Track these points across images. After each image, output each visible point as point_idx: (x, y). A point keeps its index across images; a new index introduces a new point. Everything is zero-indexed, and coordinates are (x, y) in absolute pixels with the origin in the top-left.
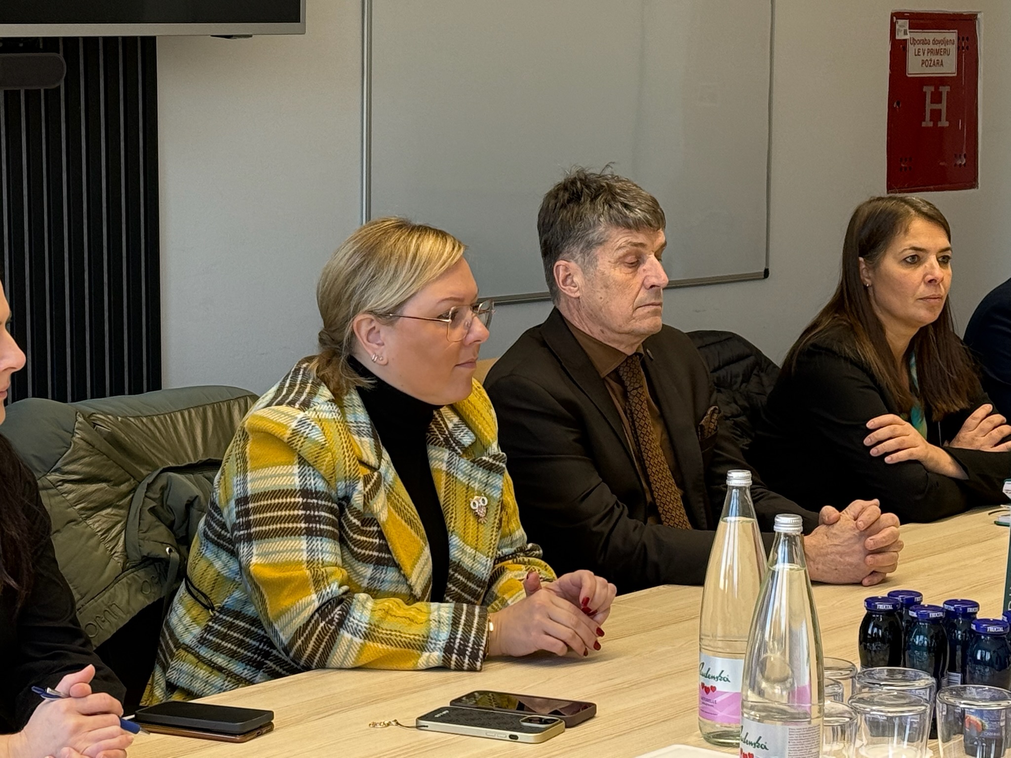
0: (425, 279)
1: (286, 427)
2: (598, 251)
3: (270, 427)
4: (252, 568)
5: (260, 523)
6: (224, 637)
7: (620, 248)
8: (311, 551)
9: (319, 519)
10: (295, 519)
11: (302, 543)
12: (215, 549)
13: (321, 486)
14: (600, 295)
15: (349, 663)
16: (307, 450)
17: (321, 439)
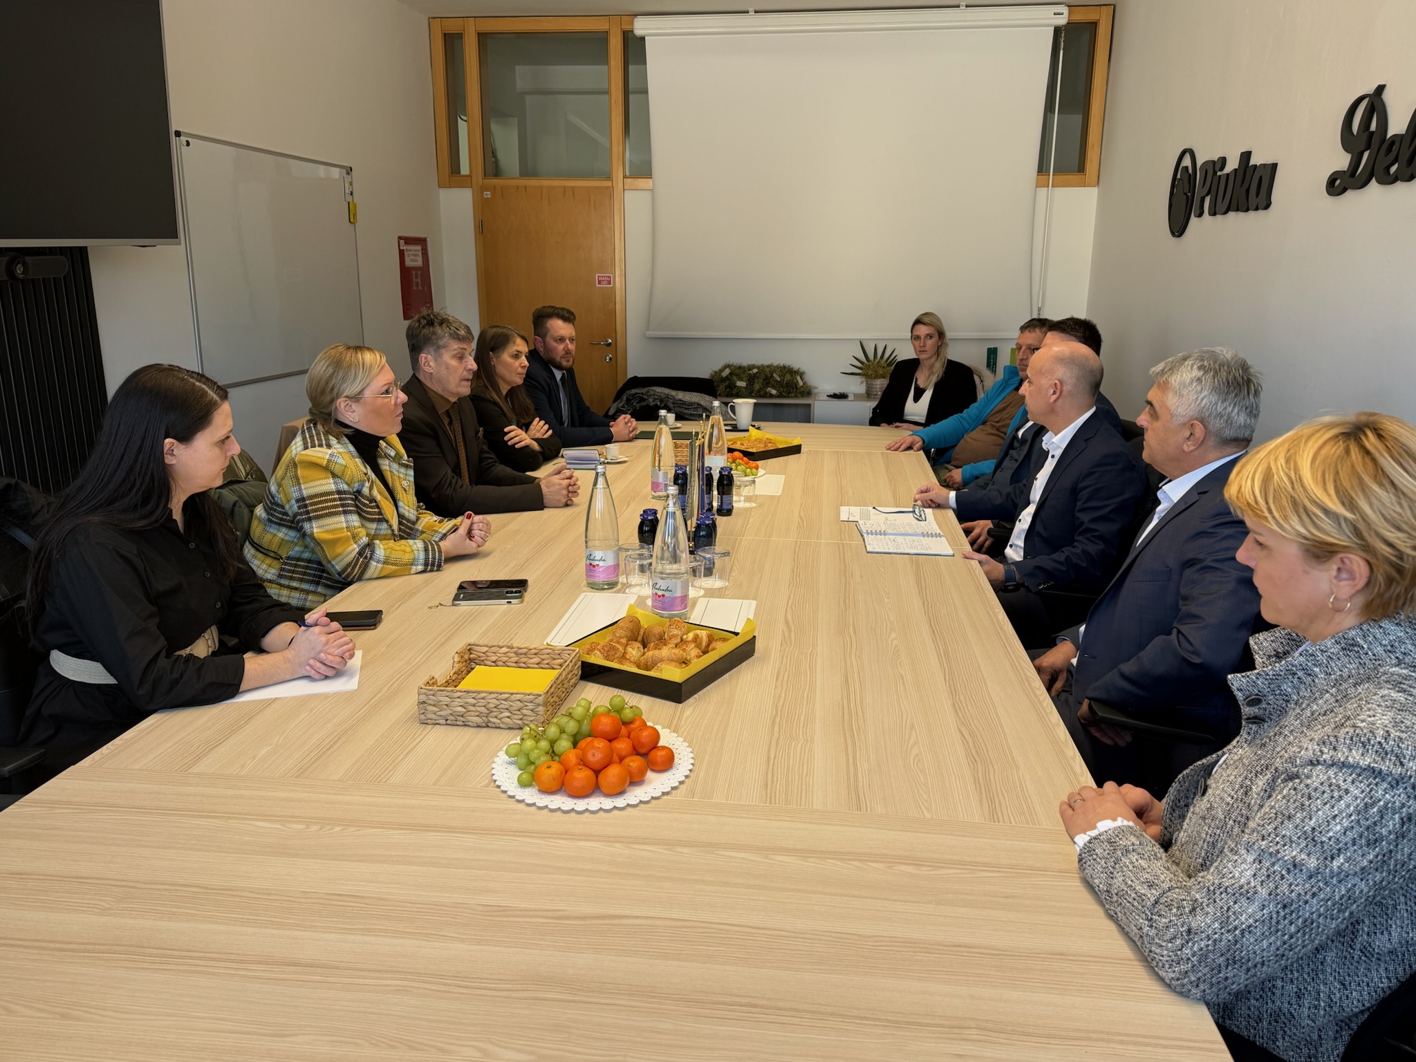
0: (371, 376)
1: (323, 458)
2: (443, 351)
3: (314, 460)
4: (315, 535)
5: (316, 510)
6: (293, 572)
7: (454, 350)
8: (347, 522)
9: (348, 505)
10: (336, 506)
11: (342, 518)
12: (277, 527)
13: (346, 487)
14: (444, 371)
15: (375, 576)
16: (337, 470)
17: (344, 463)
